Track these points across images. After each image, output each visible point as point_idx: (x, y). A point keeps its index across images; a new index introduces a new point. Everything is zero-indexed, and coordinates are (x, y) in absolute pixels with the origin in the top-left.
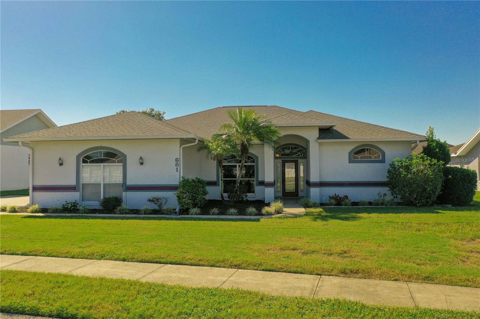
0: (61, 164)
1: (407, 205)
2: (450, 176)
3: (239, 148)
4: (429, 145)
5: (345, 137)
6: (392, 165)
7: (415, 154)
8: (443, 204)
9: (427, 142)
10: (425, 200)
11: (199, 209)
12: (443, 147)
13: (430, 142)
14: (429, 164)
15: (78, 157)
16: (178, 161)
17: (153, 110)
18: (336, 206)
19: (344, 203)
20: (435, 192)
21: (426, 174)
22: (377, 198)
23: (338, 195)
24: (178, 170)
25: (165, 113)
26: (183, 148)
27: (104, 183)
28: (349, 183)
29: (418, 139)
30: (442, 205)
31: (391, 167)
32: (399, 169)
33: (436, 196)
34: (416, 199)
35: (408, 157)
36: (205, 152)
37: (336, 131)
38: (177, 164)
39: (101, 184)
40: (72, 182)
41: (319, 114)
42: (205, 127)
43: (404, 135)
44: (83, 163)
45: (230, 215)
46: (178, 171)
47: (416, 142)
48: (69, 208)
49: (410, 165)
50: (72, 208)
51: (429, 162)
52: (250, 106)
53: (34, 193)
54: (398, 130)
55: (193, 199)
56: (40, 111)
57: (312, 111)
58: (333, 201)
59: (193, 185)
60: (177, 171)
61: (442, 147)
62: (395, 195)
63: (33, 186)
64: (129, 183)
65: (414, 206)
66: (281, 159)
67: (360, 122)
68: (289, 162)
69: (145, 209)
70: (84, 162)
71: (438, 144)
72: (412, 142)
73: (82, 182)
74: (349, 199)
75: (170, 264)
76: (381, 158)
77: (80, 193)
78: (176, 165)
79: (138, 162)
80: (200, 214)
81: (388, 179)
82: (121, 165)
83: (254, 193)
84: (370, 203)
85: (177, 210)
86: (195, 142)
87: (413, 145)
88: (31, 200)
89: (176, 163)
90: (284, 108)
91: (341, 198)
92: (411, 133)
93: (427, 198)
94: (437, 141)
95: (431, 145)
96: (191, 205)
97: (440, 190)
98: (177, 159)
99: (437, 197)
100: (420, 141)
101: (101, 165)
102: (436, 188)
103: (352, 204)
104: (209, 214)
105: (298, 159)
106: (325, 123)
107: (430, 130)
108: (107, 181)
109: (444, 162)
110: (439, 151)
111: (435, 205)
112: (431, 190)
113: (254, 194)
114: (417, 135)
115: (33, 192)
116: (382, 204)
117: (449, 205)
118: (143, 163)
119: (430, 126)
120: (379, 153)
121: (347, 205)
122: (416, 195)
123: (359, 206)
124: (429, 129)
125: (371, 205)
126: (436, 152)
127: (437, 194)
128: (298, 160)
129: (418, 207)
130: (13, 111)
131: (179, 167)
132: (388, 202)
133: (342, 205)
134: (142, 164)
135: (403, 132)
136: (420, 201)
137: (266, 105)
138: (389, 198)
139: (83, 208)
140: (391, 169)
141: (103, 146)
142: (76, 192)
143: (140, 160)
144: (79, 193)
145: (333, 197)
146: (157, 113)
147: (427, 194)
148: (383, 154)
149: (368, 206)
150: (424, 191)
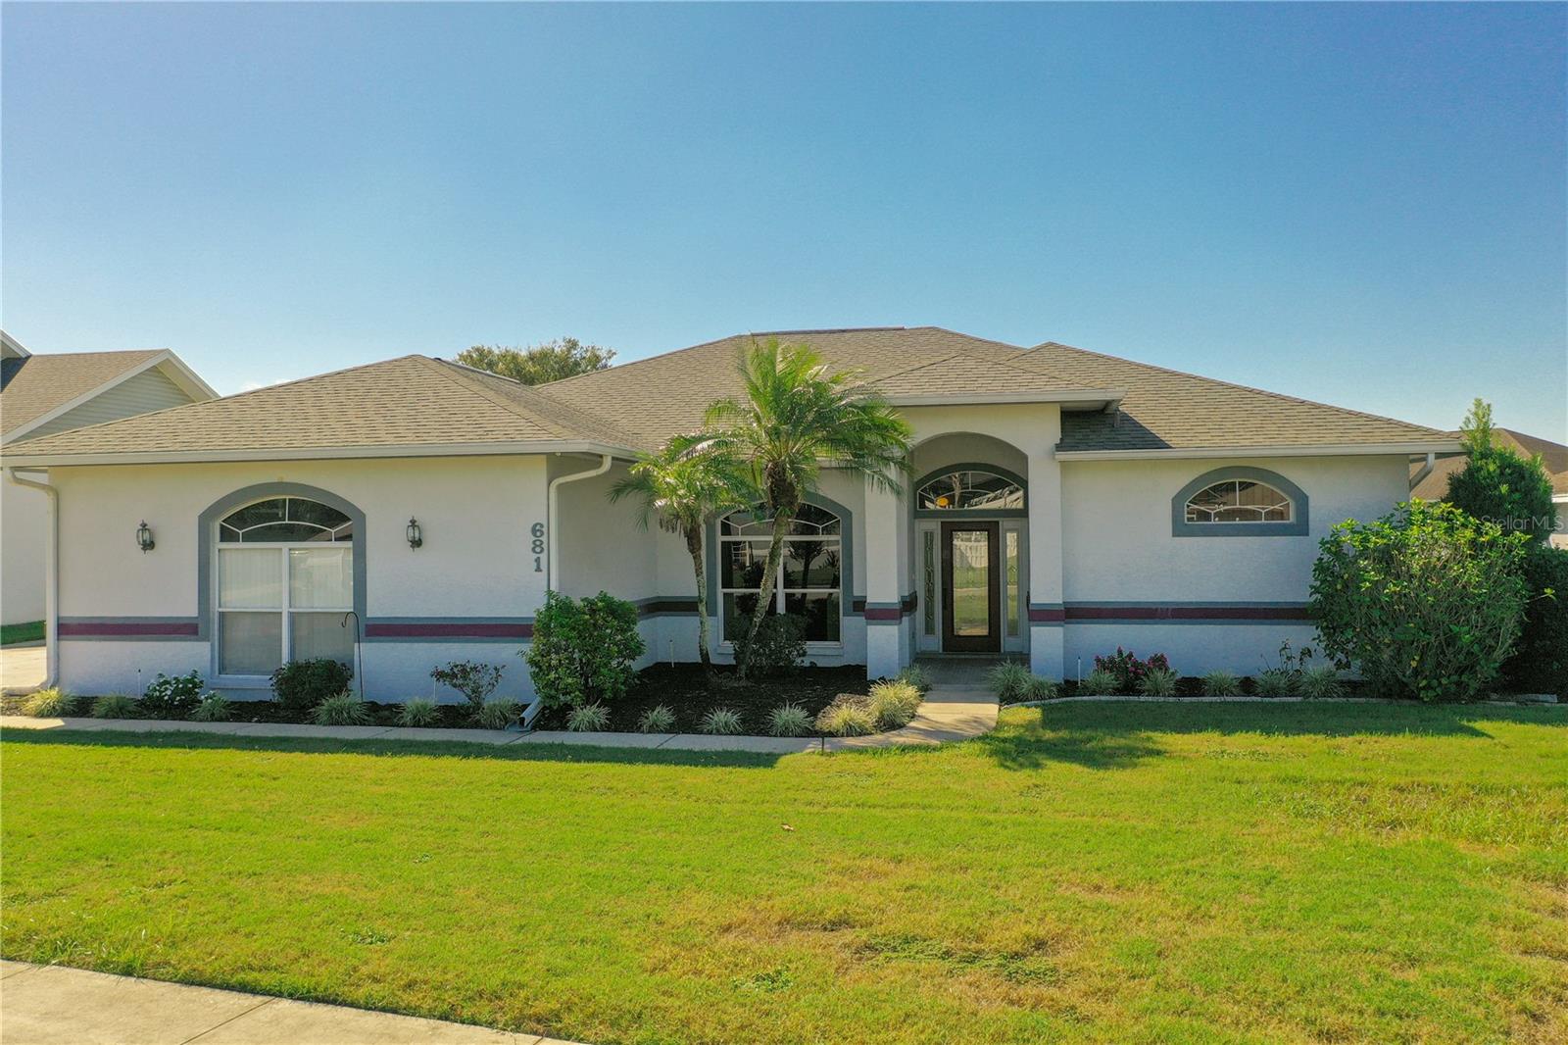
0: (148, 545)
1: (1384, 696)
2: (1548, 591)
3: (763, 484)
4: (1471, 472)
5: (1157, 444)
6: (1334, 546)
7: (1419, 503)
8: (1527, 691)
9: (1464, 458)
10: (1455, 678)
11: (604, 710)
12: (1527, 476)
13: (1477, 460)
14: (1473, 543)
15: (205, 519)
16: (542, 534)
17: (573, 344)
18: (1115, 698)
19: (1148, 685)
20: (1492, 649)
21: (1456, 580)
22: (1277, 663)
23: (1130, 656)
24: (542, 568)
25: (615, 353)
26: (560, 487)
27: (291, 610)
28: (1174, 610)
29: (1431, 447)
30: (1521, 697)
31: (1329, 551)
32: (1356, 558)
33: (1497, 665)
34: (1416, 672)
35: (1392, 515)
36: (632, 501)
37: (1126, 418)
38: (538, 543)
39: (281, 613)
40: (186, 607)
41: (1076, 355)
42: (676, 407)
43: (1377, 432)
44: (222, 541)
45: (711, 733)
46: (541, 571)
47: (1424, 459)
48: (166, 698)
49: (1396, 546)
50: (178, 698)
51: (1469, 534)
52: (844, 331)
53: (63, 643)
54: (1359, 415)
55: (587, 671)
56: (168, 356)
57: (1052, 344)
58: (1107, 678)
59: (586, 622)
60: (538, 569)
61: (1523, 478)
62: (1340, 655)
63: (58, 618)
64: (376, 610)
65: (1410, 698)
66: (940, 520)
67: (1221, 384)
68: (966, 527)
69: (417, 708)
70: (227, 536)
71: (1509, 466)
72: (1411, 457)
73: (220, 606)
74: (1171, 671)
75: (291, 996)
76: (1292, 518)
77: (212, 645)
78: (533, 550)
79: (402, 537)
80: (606, 728)
81: (1314, 597)
82: (349, 548)
83: (838, 640)
84: (1247, 685)
85: (528, 714)
86: (600, 466)
87: (1415, 469)
88: (52, 667)
89: (534, 542)
90: (962, 336)
91: (1142, 664)
92: (1407, 426)
93: (1460, 671)
94: (1501, 456)
95: (1480, 469)
96: (577, 693)
97: (1510, 641)
98: (538, 527)
99: (1501, 667)
100: (1439, 456)
101: (281, 549)
102: (1494, 632)
103: (1177, 690)
104: (639, 730)
105: (996, 519)
106: (1086, 392)
107: (1476, 414)
108: (303, 606)
109: (1528, 537)
110: (1512, 491)
111: (1494, 696)
112: (1480, 641)
113: (836, 643)
114: (1429, 432)
115: (58, 640)
116: (1292, 690)
117: (1549, 697)
118: (420, 540)
119: (1476, 400)
120: (1283, 499)
121: (1157, 693)
122: (1417, 658)
123: (1203, 695)
124: (1473, 410)
125: (1248, 693)
126: (1501, 497)
127: (1499, 655)
128: (998, 522)
129: (1425, 702)
130: (81, 357)
131: (543, 557)
132: (1314, 683)
133: (1139, 693)
134: (417, 543)
135: (1377, 419)
136: (1435, 683)
137: (901, 326)
138: (1319, 666)
139: (209, 701)
140: (1326, 557)
141: (285, 480)
142: (197, 640)
143: (411, 530)
144: (209, 643)
145: (1112, 660)
146: (589, 354)
147: (1461, 657)
148: (1302, 500)
149: (1237, 699)
150: (1448, 645)
